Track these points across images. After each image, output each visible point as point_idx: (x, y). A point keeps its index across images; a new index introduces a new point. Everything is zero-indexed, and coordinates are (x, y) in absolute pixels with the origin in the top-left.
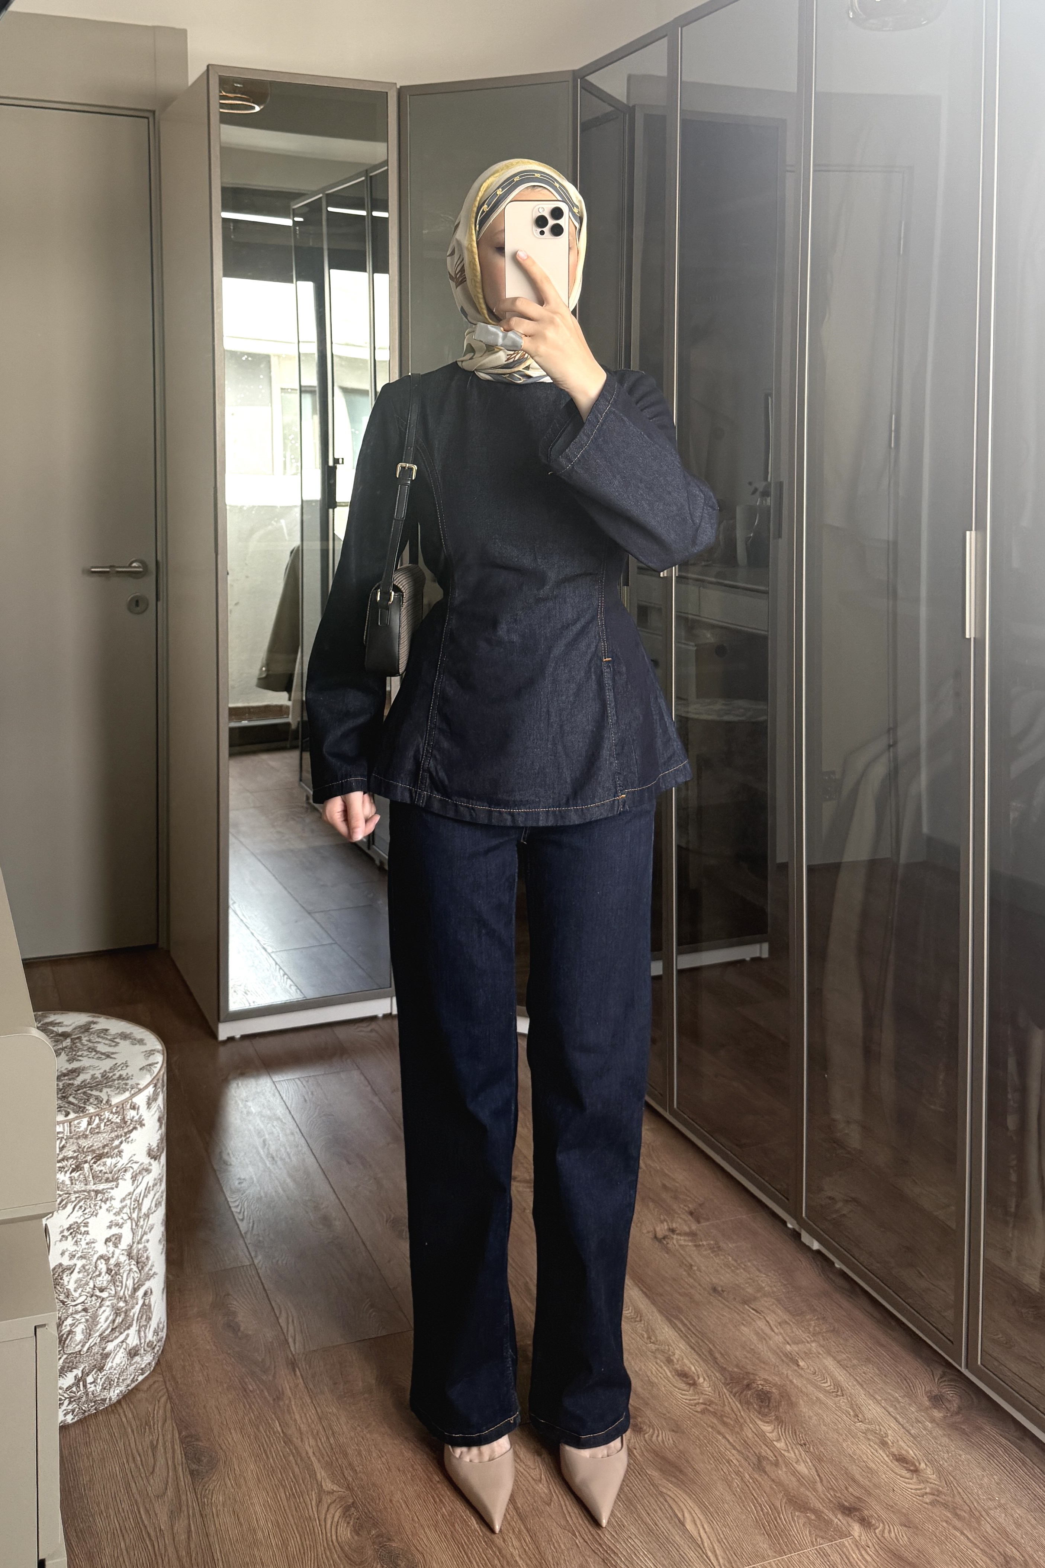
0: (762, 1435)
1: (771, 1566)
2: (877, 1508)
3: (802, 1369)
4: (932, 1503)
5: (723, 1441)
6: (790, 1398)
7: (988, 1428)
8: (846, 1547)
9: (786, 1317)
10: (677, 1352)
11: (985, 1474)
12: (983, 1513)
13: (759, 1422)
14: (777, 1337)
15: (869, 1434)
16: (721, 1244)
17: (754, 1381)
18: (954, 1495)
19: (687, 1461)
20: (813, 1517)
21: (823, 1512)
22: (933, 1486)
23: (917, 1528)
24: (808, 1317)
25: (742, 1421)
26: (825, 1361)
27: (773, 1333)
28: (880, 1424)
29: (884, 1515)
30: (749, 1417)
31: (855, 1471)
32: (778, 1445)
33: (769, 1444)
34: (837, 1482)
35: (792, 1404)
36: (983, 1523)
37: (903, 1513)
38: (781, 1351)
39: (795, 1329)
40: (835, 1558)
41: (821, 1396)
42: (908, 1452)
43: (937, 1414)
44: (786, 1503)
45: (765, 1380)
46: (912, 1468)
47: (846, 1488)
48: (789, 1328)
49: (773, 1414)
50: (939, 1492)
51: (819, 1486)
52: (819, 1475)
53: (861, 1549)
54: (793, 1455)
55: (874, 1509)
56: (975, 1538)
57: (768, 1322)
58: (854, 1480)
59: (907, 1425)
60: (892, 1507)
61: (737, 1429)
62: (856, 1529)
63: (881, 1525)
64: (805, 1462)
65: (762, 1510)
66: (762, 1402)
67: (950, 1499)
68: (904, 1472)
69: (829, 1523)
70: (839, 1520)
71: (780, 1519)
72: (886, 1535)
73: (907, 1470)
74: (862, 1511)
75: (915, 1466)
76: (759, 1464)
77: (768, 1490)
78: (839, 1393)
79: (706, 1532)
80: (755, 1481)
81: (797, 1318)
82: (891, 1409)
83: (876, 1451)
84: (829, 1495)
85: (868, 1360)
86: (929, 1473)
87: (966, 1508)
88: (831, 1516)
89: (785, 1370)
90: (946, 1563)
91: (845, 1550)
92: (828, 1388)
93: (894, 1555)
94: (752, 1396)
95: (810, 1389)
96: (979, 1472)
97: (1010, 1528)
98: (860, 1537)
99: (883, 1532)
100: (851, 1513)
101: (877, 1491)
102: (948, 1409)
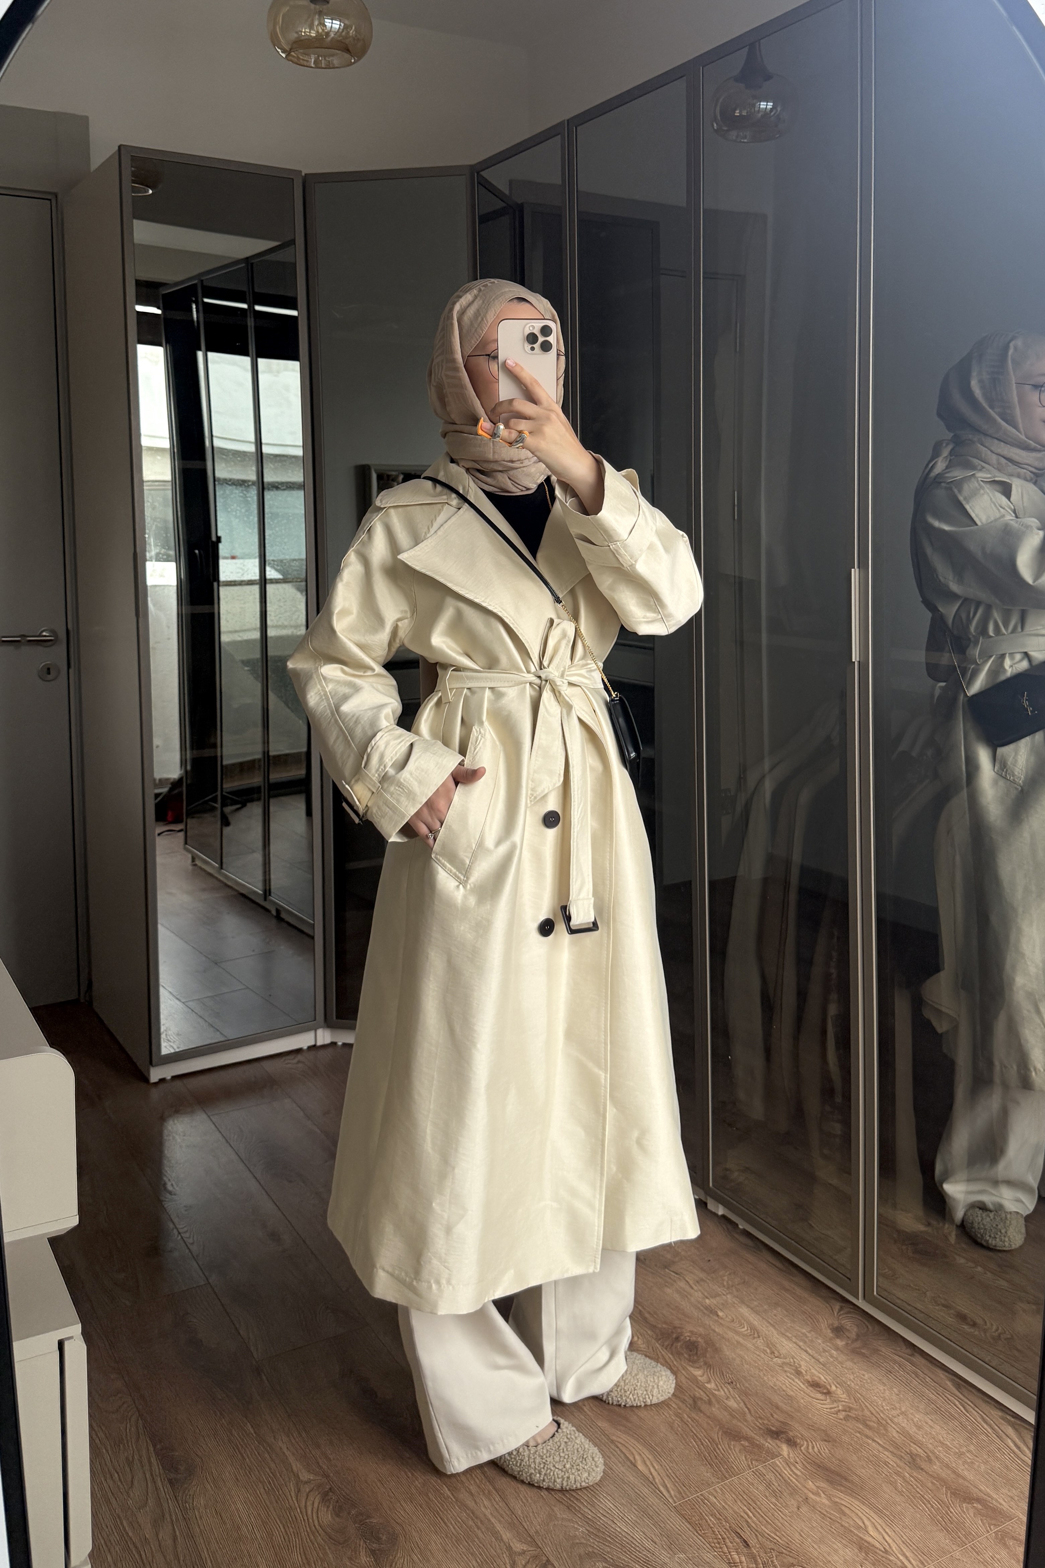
0: (694, 1380)
1: (716, 1491)
2: (800, 1428)
3: (722, 1318)
4: (846, 1418)
6: (714, 1345)
7: (883, 1350)
8: (779, 1467)
9: (702, 1275)
11: (885, 1388)
12: (889, 1421)
13: (691, 1369)
14: (696, 1294)
15: (785, 1366)
17: (681, 1334)
18: (863, 1410)
20: (747, 1444)
21: (754, 1438)
22: (844, 1404)
23: (835, 1441)
24: (721, 1273)
26: (740, 1309)
27: (692, 1291)
28: (793, 1358)
29: (806, 1434)
30: (682, 1366)
31: (777, 1399)
32: (708, 1386)
33: (701, 1387)
34: (763, 1410)
35: (716, 1349)
36: (889, 1429)
37: (824, 1431)
38: (702, 1306)
39: (710, 1285)
40: (770, 1476)
41: (741, 1340)
42: (820, 1378)
43: (840, 1343)
44: (722, 1435)
45: (691, 1332)
46: (825, 1391)
47: (772, 1415)
48: (706, 1285)
49: (702, 1360)
50: (850, 1409)
51: (749, 1417)
52: (747, 1407)
53: (791, 1466)
54: (723, 1393)
55: (797, 1430)
56: (884, 1443)
57: (687, 1281)
58: (778, 1408)
59: (816, 1355)
60: (812, 1426)
62: (785, 1449)
63: (805, 1443)
64: (734, 1398)
65: (702, 1444)
66: (691, 1351)
67: (860, 1413)
68: (819, 1396)
69: (760, 1447)
70: (769, 1443)
71: (719, 1449)
72: (810, 1450)
73: (820, 1393)
74: (787, 1432)
75: (828, 1389)
76: (695, 1404)
77: (705, 1425)
78: (756, 1335)
79: (656, 1470)
80: (693, 1419)
81: (712, 1275)
82: (801, 1344)
83: (793, 1380)
84: (758, 1424)
85: (776, 1304)
86: (840, 1393)
87: (874, 1419)
88: (762, 1440)
89: (707, 1321)
90: (864, 1468)
91: (777, 1468)
92: (746, 1332)
93: (819, 1466)
94: (681, 1347)
95: (730, 1334)
96: (882, 1388)
97: (913, 1430)
98: (788, 1455)
99: (808, 1447)
100: (778, 1436)
101: (799, 1414)
102: (849, 1338)
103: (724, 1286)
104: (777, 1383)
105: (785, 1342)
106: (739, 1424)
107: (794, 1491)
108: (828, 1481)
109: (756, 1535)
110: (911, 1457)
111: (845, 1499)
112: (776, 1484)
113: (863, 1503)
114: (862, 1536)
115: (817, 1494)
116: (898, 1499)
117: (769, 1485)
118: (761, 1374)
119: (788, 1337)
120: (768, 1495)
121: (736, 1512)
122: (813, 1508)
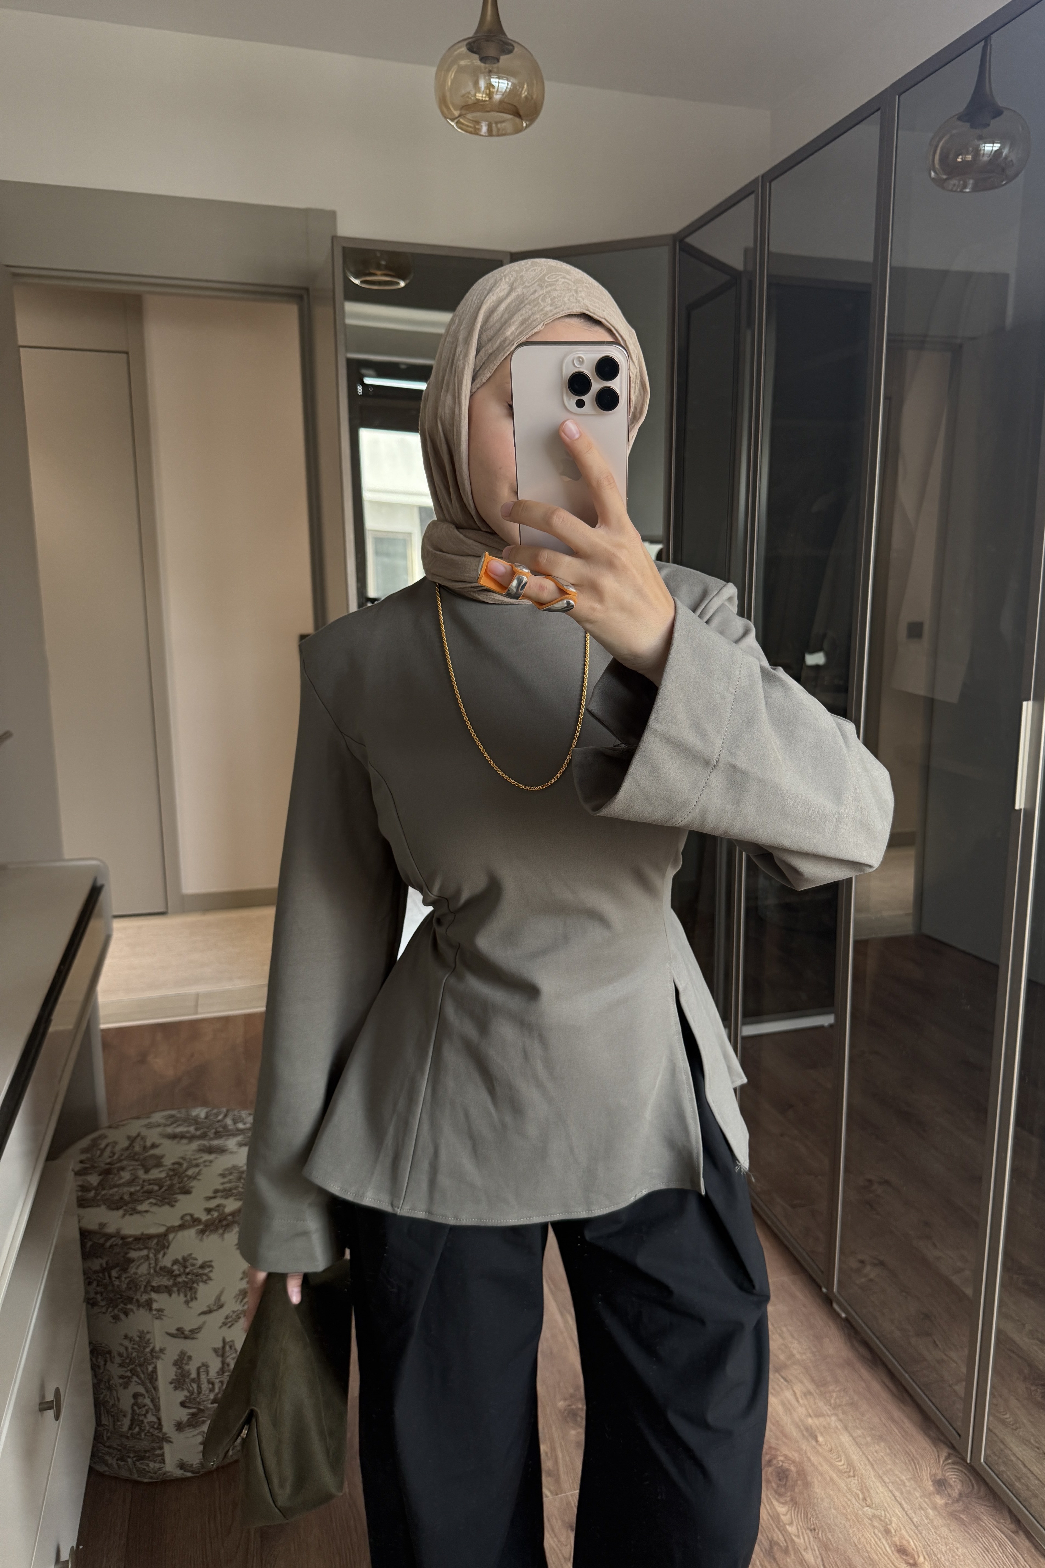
0: (776, 1518)
3: (820, 1445)
6: (805, 1477)
7: (985, 1518)
9: (811, 1388)
13: (775, 1503)
14: (800, 1409)
15: (874, 1520)
17: (775, 1457)
24: (831, 1388)
26: (842, 1438)
27: (798, 1405)
28: (886, 1510)
31: (858, 1562)
32: (790, 1529)
33: (781, 1528)
35: (807, 1483)
38: (803, 1425)
39: (817, 1401)
41: (835, 1476)
42: (909, 1543)
43: (940, 1501)
45: (786, 1456)
46: (911, 1561)
48: (812, 1400)
49: (789, 1494)
52: (823, 1564)
54: (802, 1541)
57: (794, 1392)
59: (910, 1512)
64: (812, 1549)
66: (780, 1480)
73: (906, 1563)
75: (914, 1559)
78: (851, 1474)
81: (821, 1389)
82: (897, 1494)
83: (880, 1541)
85: (881, 1438)
89: (804, 1446)
92: (842, 1467)
102: (950, 1496)
103: (831, 1405)
104: (863, 1540)
105: (881, 1489)
118: (847, 1525)
119: (884, 1482)
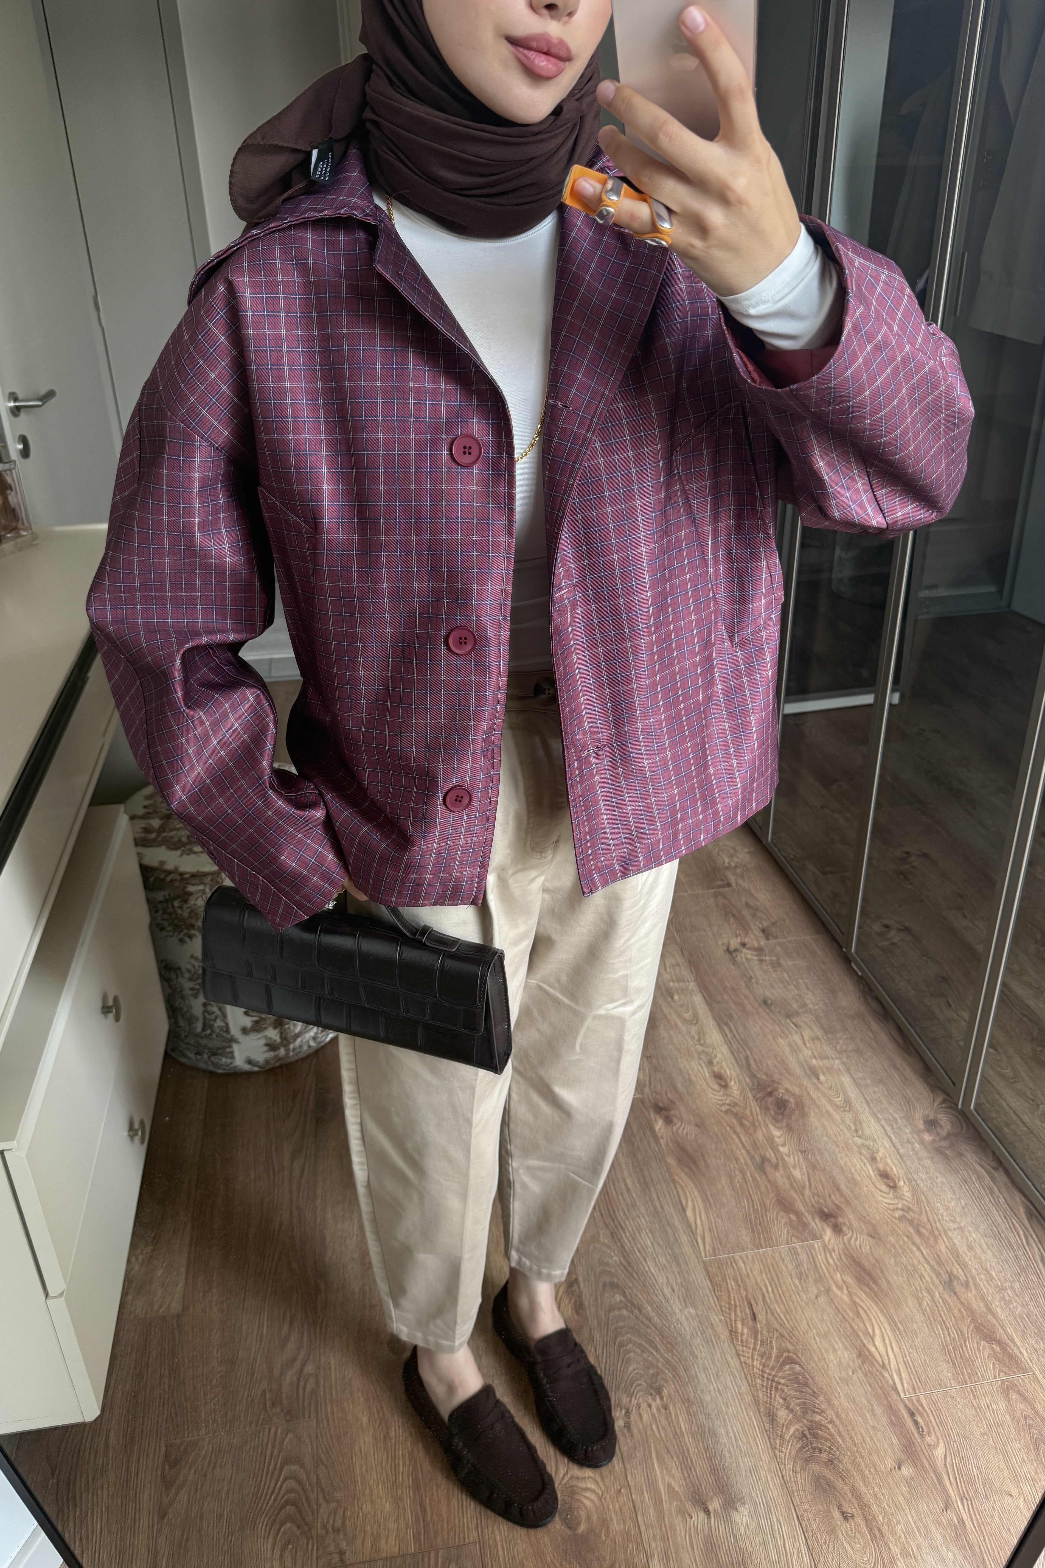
0: (770, 1140)
1: (747, 1256)
2: (851, 1216)
3: (821, 1083)
4: (901, 1219)
5: (737, 1140)
6: (803, 1108)
7: (968, 1155)
8: (815, 1249)
9: (819, 1033)
10: (719, 1056)
11: (954, 1197)
12: (943, 1233)
13: (771, 1127)
14: (806, 1051)
15: (862, 1149)
16: (782, 961)
17: (776, 1089)
18: (921, 1214)
19: (703, 1156)
20: (794, 1218)
21: (803, 1214)
22: (905, 1202)
23: (880, 1239)
24: (838, 1035)
25: (757, 1124)
26: (842, 1078)
27: (804, 1047)
28: (874, 1141)
29: (855, 1224)
30: (764, 1121)
31: (842, 1181)
32: (781, 1149)
33: (774, 1148)
34: (824, 1188)
35: (804, 1113)
36: (939, 1242)
37: (873, 1225)
38: (808, 1065)
39: (824, 1045)
40: (803, 1257)
41: (831, 1110)
42: (892, 1169)
43: (927, 1137)
44: (775, 1203)
45: (787, 1090)
46: (891, 1184)
47: (830, 1196)
48: (819, 1044)
49: (786, 1121)
50: (909, 1209)
51: (807, 1191)
52: (809, 1181)
53: (827, 1252)
54: (792, 1160)
55: (849, 1217)
56: (928, 1254)
57: (802, 1036)
58: (838, 1189)
59: (898, 1145)
60: (865, 1217)
61: (751, 1131)
62: (828, 1234)
63: (850, 1232)
64: (801, 1168)
65: (753, 1206)
66: (779, 1108)
67: (916, 1216)
68: (884, 1188)
69: (805, 1225)
70: (816, 1224)
71: (766, 1216)
72: (852, 1242)
73: (886, 1185)
74: (837, 1217)
75: (895, 1182)
76: (762, 1165)
77: (763, 1188)
78: (847, 1109)
79: (701, 1220)
80: (754, 1179)
81: (830, 1036)
82: (887, 1129)
83: (865, 1165)
84: (813, 1201)
85: (881, 1081)
86: (905, 1190)
87: (928, 1226)
88: (810, 1219)
89: (806, 1082)
90: (897, 1275)
91: (813, 1251)
92: (838, 1103)
93: (854, 1261)
94: (771, 1102)
95: (823, 1101)
96: (949, 1195)
97: (962, 1249)
98: (829, 1240)
99: (850, 1239)
100: (827, 1218)
101: (856, 1201)
102: (938, 1134)
103: (836, 1050)
104: (849, 1164)
105: (873, 1122)
106: (795, 1196)
107: (820, 1279)
108: (856, 1277)
109: (767, 1312)
110: (950, 1276)
111: (865, 1301)
112: (805, 1267)
113: (882, 1311)
114: (866, 1342)
115: (840, 1288)
116: (918, 1317)
117: (798, 1265)
118: (837, 1151)
119: (878, 1118)
120: (793, 1274)
121: (757, 1283)
122: (831, 1301)
